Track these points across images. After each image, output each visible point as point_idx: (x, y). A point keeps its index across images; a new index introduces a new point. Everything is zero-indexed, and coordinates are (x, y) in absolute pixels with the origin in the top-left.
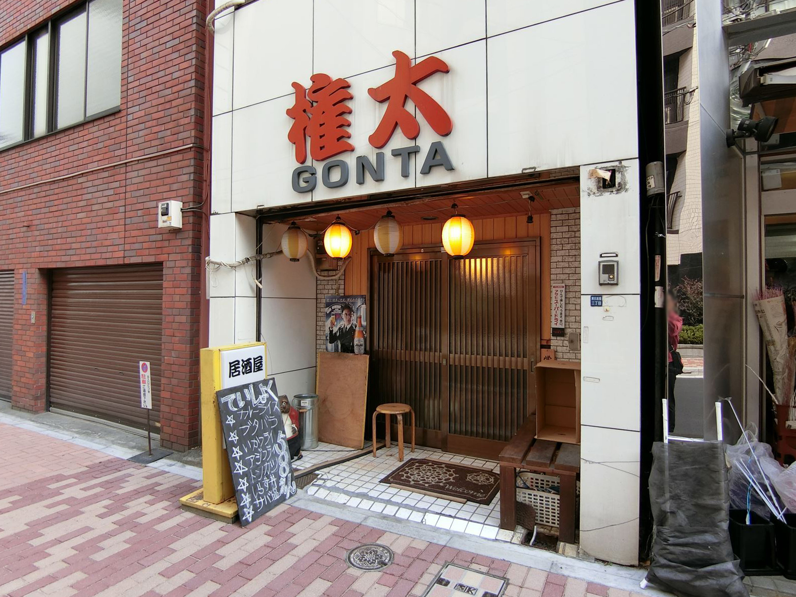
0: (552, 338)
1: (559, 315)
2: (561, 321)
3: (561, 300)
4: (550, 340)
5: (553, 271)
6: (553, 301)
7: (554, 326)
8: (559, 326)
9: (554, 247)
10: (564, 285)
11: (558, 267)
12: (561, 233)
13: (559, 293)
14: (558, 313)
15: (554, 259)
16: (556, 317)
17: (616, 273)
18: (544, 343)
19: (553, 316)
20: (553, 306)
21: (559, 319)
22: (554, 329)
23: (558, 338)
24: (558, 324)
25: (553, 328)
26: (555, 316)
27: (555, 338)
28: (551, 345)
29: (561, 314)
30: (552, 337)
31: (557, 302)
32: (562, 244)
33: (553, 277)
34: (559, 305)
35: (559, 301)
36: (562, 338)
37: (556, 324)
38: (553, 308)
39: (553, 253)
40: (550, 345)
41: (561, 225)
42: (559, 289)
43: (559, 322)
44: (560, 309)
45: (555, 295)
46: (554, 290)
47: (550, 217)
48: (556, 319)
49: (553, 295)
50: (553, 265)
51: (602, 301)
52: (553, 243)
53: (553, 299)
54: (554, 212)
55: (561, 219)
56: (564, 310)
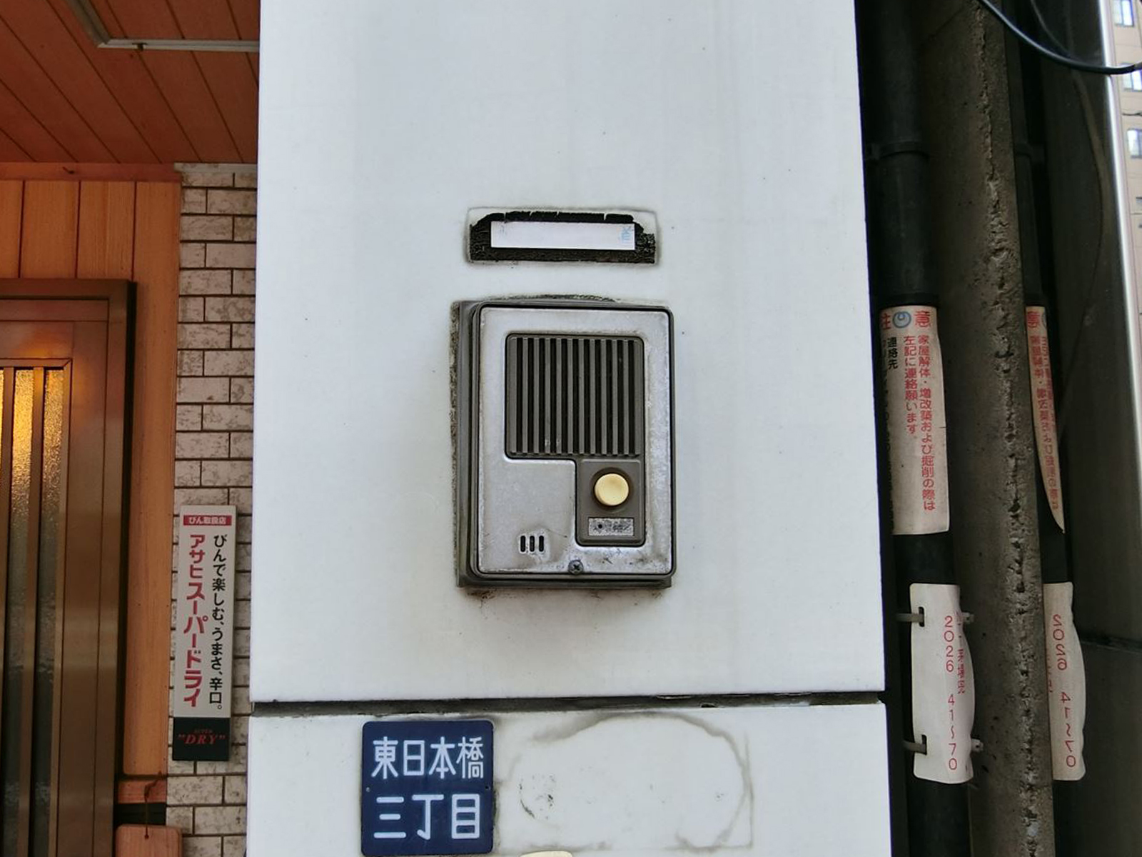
0: (174, 766)
1: (207, 657)
2: (216, 683)
3: (219, 585)
4: (164, 777)
5: (187, 446)
6: (182, 588)
7: (181, 709)
8: (204, 710)
9: (194, 336)
10: (230, 511)
11: (206, 426)
12: (226, 274)
13: (208, 548)
14: (206, 642)
15: (190, 390)
16: (195, 666)
17: (657, 451)
18: (134, 794)
19: (181, 659)
20: (182, 611)
21: (208, 674)
22: (179, 722)
23: (203, 767)
24: (203, 699)
25: (177, 721)
26: (190, 658)
27: (187, 767)
28: (169, 803)
29: (217, 649)
30: (171, 763)
31: (198, 594)
32: (231, 323)
33: (184, 472)
34: (206, 607)
35: (208, 590)
36: (221, 767)
37: (192, 700)
38: (181, 623)
39: (189, 361)
40: (165, 805)
41: (228, 237)
42: (209, 532)
43: (205, 687)
44: (211, 625)
45: (190, 561)
46: (184, 534)
47: (183, 194)
48: (194, 678)
49: (182, 560)
50: (187, 418)
51: (486, 788)
52: (192, 316)
53: (183, 578)
54: (199, 173)
55: (226, 207)
56: (227, 629)
